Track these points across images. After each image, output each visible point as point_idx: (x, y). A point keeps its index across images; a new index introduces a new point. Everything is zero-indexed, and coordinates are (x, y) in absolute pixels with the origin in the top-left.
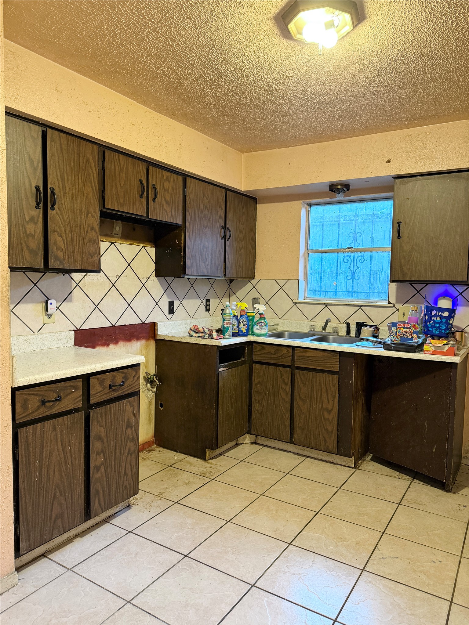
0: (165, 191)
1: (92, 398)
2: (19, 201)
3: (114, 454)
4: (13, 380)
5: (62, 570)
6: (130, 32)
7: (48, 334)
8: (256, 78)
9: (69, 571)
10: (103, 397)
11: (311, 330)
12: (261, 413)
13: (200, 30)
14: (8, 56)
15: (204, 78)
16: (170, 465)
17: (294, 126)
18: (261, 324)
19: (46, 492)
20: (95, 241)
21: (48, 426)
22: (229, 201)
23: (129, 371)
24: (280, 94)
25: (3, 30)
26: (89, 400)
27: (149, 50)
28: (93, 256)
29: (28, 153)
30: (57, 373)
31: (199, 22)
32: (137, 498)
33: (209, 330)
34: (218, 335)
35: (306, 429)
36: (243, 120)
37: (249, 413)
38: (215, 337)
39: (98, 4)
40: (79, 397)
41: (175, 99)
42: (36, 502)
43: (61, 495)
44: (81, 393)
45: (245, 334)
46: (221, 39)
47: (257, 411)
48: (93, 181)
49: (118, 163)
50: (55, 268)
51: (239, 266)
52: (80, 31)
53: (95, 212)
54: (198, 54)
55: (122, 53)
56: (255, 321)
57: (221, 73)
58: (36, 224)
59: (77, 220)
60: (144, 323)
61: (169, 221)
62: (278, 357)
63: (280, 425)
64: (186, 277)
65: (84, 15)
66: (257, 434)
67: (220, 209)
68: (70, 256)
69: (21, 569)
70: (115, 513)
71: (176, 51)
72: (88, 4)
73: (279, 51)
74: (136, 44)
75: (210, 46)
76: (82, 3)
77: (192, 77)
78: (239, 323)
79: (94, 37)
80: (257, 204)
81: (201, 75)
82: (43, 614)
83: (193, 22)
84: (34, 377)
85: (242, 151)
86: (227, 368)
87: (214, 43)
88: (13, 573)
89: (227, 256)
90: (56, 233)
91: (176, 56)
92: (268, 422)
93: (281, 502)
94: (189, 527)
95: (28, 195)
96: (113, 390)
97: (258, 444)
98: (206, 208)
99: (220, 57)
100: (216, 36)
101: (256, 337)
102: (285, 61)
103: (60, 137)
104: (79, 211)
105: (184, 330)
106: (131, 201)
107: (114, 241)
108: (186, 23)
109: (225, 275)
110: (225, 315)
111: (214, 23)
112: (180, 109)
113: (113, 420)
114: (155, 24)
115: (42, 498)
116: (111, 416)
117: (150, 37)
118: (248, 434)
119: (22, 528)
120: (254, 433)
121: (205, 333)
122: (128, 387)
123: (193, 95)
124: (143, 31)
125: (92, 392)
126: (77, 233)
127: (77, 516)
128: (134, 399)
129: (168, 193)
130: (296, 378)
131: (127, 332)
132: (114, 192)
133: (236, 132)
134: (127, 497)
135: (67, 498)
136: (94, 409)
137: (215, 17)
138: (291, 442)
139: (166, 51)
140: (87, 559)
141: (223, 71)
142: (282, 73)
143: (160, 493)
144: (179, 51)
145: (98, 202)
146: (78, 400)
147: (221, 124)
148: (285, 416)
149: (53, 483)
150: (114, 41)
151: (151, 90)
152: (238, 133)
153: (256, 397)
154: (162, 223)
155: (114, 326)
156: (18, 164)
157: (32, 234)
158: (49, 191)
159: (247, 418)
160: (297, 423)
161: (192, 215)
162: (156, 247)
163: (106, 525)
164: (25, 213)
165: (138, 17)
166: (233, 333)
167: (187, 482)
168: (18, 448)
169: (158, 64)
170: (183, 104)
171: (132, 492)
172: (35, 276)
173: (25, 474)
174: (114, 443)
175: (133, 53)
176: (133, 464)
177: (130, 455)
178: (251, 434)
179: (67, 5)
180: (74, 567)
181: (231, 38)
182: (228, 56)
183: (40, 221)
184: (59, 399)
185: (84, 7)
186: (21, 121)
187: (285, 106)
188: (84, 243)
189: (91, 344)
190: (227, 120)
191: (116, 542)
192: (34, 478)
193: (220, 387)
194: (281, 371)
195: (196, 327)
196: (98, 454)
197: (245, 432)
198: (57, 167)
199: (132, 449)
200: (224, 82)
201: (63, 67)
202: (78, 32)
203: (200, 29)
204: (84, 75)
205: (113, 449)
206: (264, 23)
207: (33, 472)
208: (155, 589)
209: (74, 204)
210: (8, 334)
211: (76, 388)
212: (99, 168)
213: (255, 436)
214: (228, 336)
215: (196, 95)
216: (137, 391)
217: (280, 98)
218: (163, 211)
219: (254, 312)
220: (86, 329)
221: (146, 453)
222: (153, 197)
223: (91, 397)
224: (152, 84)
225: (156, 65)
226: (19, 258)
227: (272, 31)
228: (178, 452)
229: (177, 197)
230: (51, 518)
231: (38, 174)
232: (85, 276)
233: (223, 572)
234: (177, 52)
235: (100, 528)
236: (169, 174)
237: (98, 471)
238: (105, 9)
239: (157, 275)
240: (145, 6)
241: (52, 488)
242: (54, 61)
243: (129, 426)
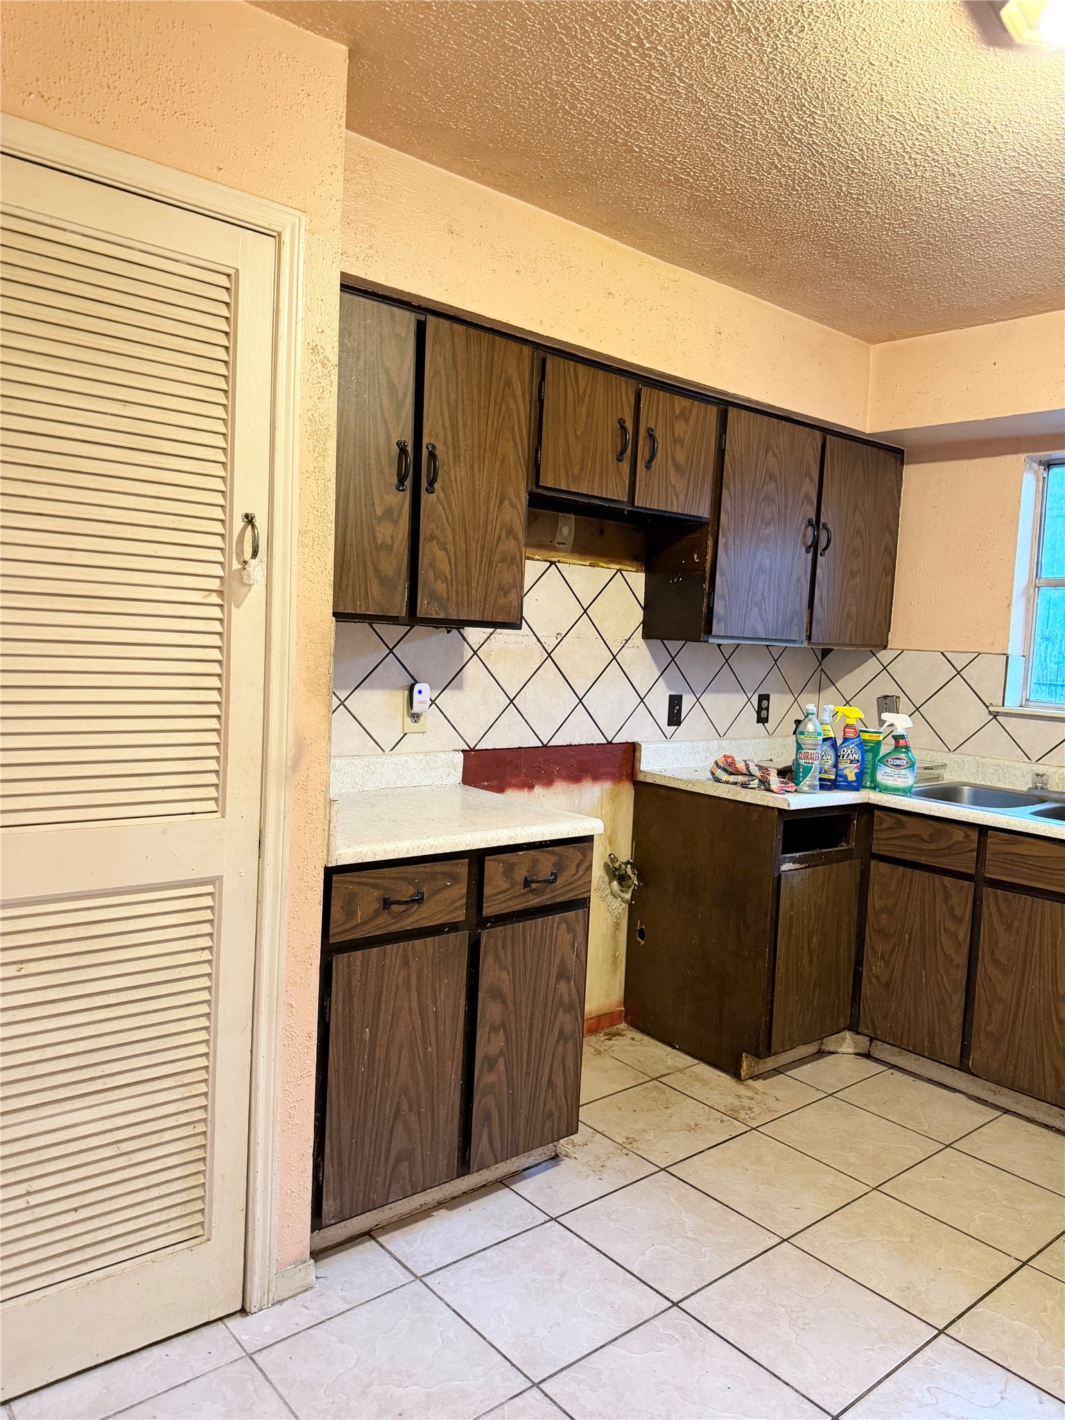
0: (675, 442)
1: (486, 902)
2: (365, 475)
3: (527, 1033)
4: (328, 851)
5: (402, 1276)
6: (609, 84)
7: (411, 755)
8: (910, 158)
9: (418, 1281)
10: (510, 903)
11: (1036, 788)
12: (887, 984)
13: (771, 56)
14: (356, 168)
15: (779, 171)
16: (655, 1075)
17: (1009, 268)
18: (898, 762)
19: (381, 1099)
20: (513, 559)
21: (393, 954)
22: (832, 461)
23: (569, 851)
24: (975, 191)
25: (345, 114)
26: (480, 908)
27: (652, 119)
28: (509, 592)
29: (387, 371)
30: (417, 844)
31: (768, 35)
32: (576, 1141)
33: (760, 768)
34: (782, 782)
35: (1006, 1042)
36: (875, 264)
37: (854, 980)
38: (774, 786)
39: (539, 29)
40: (461, 898)
41: (708, 228)
42: (359, 1118)
43: (410, 1110)
44: (465, 891)
45: (854, 784)
46: (823, 71)
47: (877, 977)
48: (516, 428)
49: (574, 384)
50: (429, 616)
51: (848, 615)
52: (500, 95)
53: (518, 496)
54: (765, 114)
55: (591, 135)
56: (881, 754)
57: (821, 154)
58: (396, 522)
59: (480, 515)
60: (610, 743)
61: (680, 512)
62: (938, 850)
63: (936, 1019)
64: (711, 640)
65: (510, 57)
66: (872, 1035)
67: (807, 478)
68: (460, 591)
69: (322, 1255)
70: (524, 1168)
71: (713, 114)
72: (518, 32)
73: (976, 82)
74: (623, 108)
75: (796, 90)
76: (506, 32)
77: (750, 172)
78: (837, 757)
79: (530, 104)
80: (902, 464)
81: (773, 163)
82: (355, 1366)
83: (756, 39)
84: (371, 848)
85: (871, 340)
86: (803, 866)
87: (805, 82)
88: (305, 1262)
89: (817, 593)
90: (435, 541)
91: (713, 126)
92: (903, 1010)
93: (925, 1216)
94: (689, 1234)
95: (383, 461)
96: (532, 891)
97: (875, 1058)
98: (772, 477)
99: (820, 116)
100: (810, 64)
101: (881, 795)
102: (989, 105)
103: (453, 334)
104: (483, 493)
105: (701, 765)
106: (598, 467)
107: (557, 560)
108: (739, 42)
109: (809, 638)
110: (803, 737)
111: (807, 33)
112: (720, 251)
113: (529, 957)
114: (666, 57)
115: (372, 1111)
116: (524, 947)
117: (654, 88)
118: (851, 1033)
119: (328, 1168)
120: (866, 1031)
121: (751, 775)
122: (564, 886)
123: (753, 215)
124: (638, 76)
125: (487, 890)
126: (477, 543)
127: (443, 1164)
128: (576, 914)
129: (682, 445)
130: (984, 908)
131: (573, 761)
132: (561, 451)
133: (855, 294)
134: (552, 1138)
135: (422, 1119)
136: (489, 928)
137: (809, 17)
138: (963, 1066)
139: (689, 115)
140: (456, 1262)
141: (828, 148)
142: (982, 136)
143: (627, 1138)
144: (720, 111)
145: (525, 474)
146: (457, 904)
147: (820, 277)
148: (951, 1000)
149: (396, 1081)
150: (573, 107)
151: (655, 212)
152: (862, 295)
153: (875, 945)
154: (665, 517)
155: (545, 746)
156: (366, 396)
157: (388, 545)
158: (425, 452)
159: (850, 992)
160: (983, 1023)
161: (735, 496)
162: (648, 571)
163: (502, 1191)
164: (375, 501)
165: (627, 44)
166: (821, 779)
167: (692, 1123)
168: (330, 996)
169: (670, 150)
170: (728, 238)
171: (563, 1128)
172: (391, 632)
173: (341, 1054)
174: (529, 1011)
175: (614, 131)
176: (570, 1063)
177: (562, 1042)
178: (858, 1033)
179: (475, 42)
180: (428, 1274)
181: (849, 64)
182: (839, 110)
183: (403, 518)
184: (418, 900)
185: (510, 41)
186: (375, 303)
187: (986, 220)
188: (490, 563)
189: (495, 783)
190: (835, 268)
191: (520, 1237)
192: (359, 1064)
193: (781, 910)
194: (945, 887)
195: (730, 760)
196: (493, 1029)
197: (842, 1026)
198: (444, 399)
199: (568, 1029)
200: (829, 174)
201: (468, 180)
202: (496, 98)
203: (771, 53)
204: (509, 192)
205: (526, 1024)
206: (937, 13)
207: (357, 1052)
208: (598, 1369)
209: (474, 480)
210: (325, 753)
211: (454, 878)
212: (531, 398)
213: (868, 1038)
214: (809, 786)
215: (758, 214)
216: (585, 899)
217: (974, 201)
218: (667, 488)
219: (881, 733)
220: (487, 750)
221: (602, 1039)
222: (647, 457)
223: (484, 900)
224: (657, 196)
225: (667, 153)
226: (360, 595)
227: (958, 31)
228: (675, 1048)
229: (703, 455)
230: (387, 1159)
231: (404, 415)
232: (491, 634)
233: (763, 1367)
234: (715, 116)
235: (489, 1197)
236: (686, 402)
237: (490, 1069)
238: (555, 37)
239: (647, 635)
240: (644, 17)
241: (394, 1092)
242: (449, 169)
243: (563, 975)
